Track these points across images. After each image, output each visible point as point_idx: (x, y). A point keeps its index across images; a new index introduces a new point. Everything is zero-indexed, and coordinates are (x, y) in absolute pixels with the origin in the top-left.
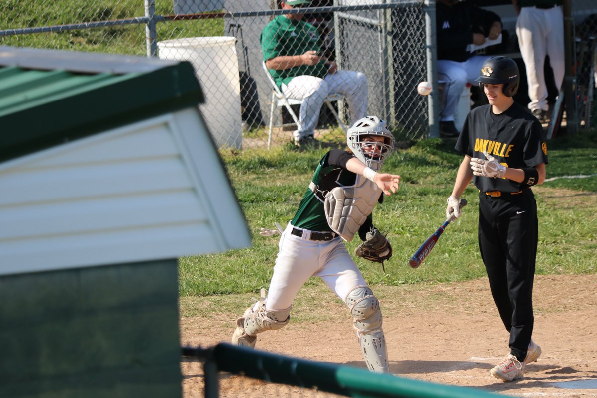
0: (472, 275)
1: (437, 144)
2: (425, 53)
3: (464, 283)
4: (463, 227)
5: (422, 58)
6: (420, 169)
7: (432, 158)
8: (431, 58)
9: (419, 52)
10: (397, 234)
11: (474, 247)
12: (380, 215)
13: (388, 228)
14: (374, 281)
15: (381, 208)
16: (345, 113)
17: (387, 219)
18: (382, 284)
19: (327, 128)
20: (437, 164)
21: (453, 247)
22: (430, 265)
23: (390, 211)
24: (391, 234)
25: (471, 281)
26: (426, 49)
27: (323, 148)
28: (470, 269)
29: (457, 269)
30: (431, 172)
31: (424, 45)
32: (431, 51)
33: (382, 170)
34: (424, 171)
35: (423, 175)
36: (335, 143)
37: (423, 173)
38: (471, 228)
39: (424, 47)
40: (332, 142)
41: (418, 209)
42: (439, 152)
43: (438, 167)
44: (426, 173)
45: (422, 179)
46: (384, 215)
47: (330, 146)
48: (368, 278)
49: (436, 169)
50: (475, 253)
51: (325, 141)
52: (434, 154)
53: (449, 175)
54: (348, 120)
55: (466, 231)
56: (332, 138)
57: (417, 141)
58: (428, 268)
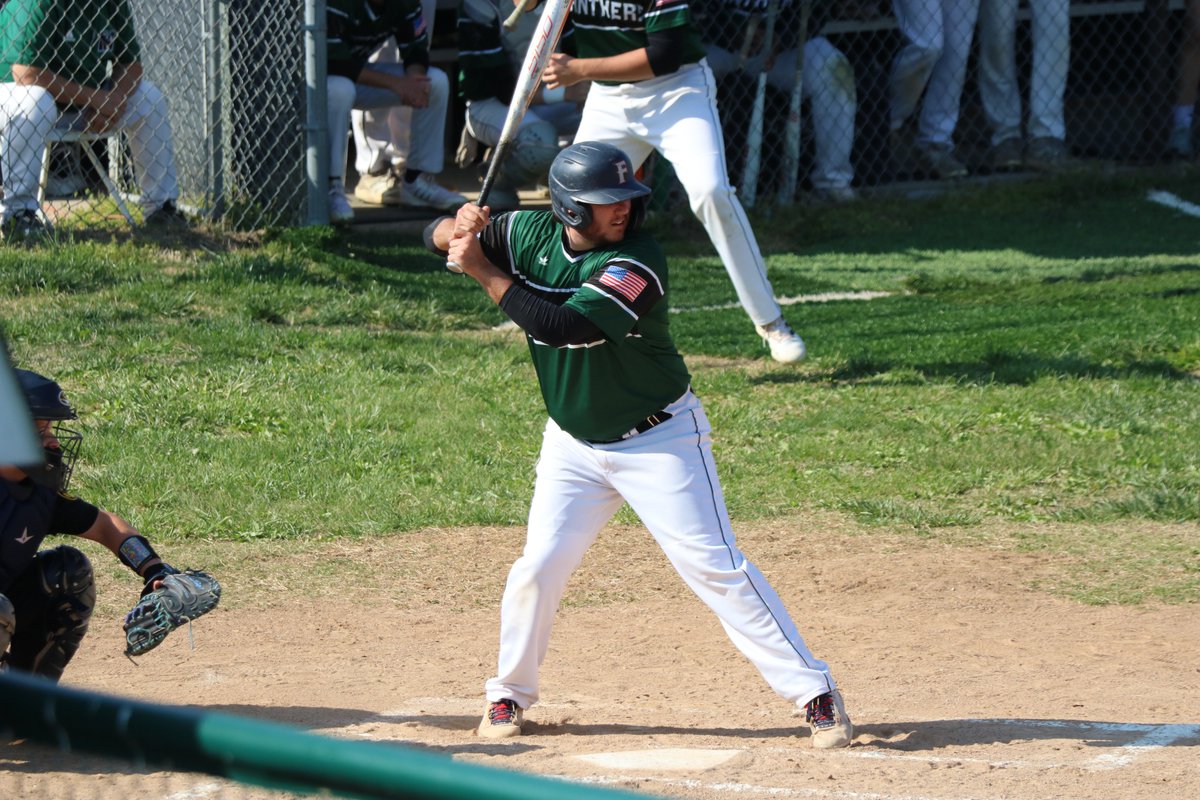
0: (407, 523)
1: (324, 239)
2: (301, 41)
3: (390, 539)
4: (384, 418)
5: (295, 53)
6: (289, 291)
7: (313, 267)
8: (313, 52)
9: (289, 39)
10: (244, 430)
11: (410, 463)
12: (205, 388)
13: (223, 418)
14: (196, 531)
15: (208, 374)
16: (123, 165)
17: (222, 397)
18: (214, 538)
19: (86, 197)
20: (323, 283)
21: (365, 461)
22: (316, 498)
23: (227, 381)
24: (229, 430)
25: (405, 535)
26: (303, 34)
27: (77, 242)
28: (402, 508)
29: (373, 508)
30: (313, 298)
31: (298, 23)
32: (314, 38)
33: (207, 291)
34: (296, 296)
35: (293, 304)
36: (104, 230)
37: (294, 299)
38: (402, 422)
39: (299, 28)
40: (96, 228)
41: (287, 379)
42: (329, 257)
43: (326, 288)
44: (301, 300)
45: (292, 313)
46: (214, 389)
47: (92, 237)
48: (184, 525)
49: (323, 291)
50: (413, 476)
51: (81, 227)
52: (317, 259)
53: (349, 306)
54: (130, 181)
55: (390, 427)
56: (94, 219)
57: (281, 232)
58: (313, 505)
